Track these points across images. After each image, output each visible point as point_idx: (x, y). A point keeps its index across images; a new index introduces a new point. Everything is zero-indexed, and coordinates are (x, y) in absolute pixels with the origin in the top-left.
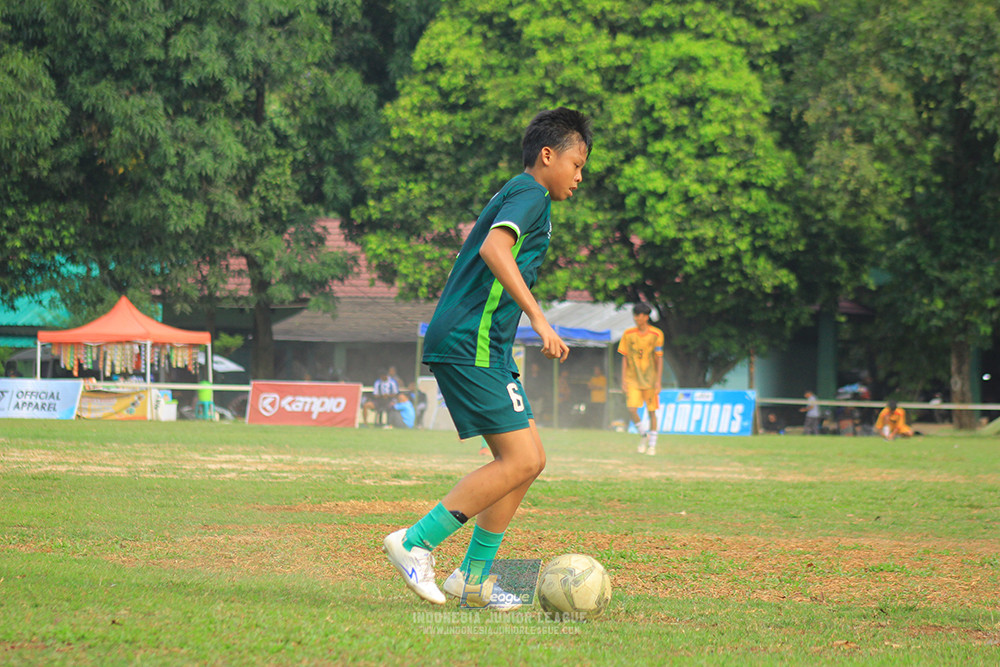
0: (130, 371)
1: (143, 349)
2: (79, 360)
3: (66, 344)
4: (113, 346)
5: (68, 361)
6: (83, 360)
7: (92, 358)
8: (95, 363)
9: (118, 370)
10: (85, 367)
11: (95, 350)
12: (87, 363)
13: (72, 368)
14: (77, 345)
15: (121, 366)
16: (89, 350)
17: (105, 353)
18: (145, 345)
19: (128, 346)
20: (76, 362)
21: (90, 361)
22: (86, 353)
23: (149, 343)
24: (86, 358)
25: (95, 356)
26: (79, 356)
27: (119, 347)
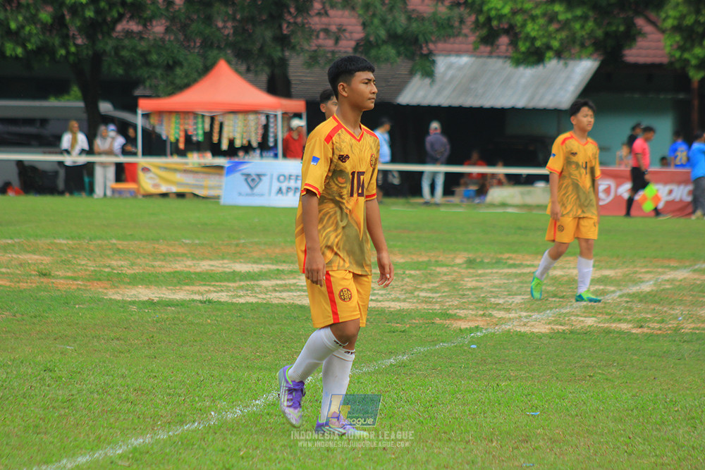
0: (255, 144)
1: (272, 120)
2: (186, 131)
3: (170, 113)
4: (232, 116)
5: (171, 131)
6: (191, 131)
7: (203, 128)
8: (208, 135)
9: (238, 143)
10: (194, 139)
11: (208, 121)
12: (197, 135)
13: (177, 141)
14: (184, 114)
15: (242, 138)
16: (200, 120)
17: (221, 125)
18: (276, 116)
19: (252, 117)
20: (182, 134)
21: (200, 132)
22: (196, 124)
23: (279, 114)
24: (196, 129)
25: (207, 127)
26: (186, 127)
27: (240, 117)
